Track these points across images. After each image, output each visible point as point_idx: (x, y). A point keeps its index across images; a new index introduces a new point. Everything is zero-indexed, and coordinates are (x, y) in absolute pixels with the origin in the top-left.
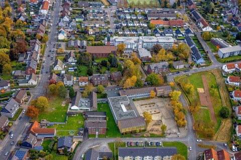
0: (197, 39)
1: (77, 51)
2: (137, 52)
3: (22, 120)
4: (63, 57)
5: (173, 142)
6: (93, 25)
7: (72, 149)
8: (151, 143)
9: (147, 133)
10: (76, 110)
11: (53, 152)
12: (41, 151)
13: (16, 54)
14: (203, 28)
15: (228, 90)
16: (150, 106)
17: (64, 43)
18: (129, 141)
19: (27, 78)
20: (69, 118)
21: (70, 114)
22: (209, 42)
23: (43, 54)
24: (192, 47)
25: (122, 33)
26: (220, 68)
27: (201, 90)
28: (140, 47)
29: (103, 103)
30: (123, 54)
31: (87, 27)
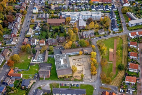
0: (118, 13)
1: (42, 21)
2: (78, 22)
3: (5, 67)
4: (34, 25)
5: (86, 85)
6: (55, 2)
7: (29, 86)
8: (74, 85)
9: (73, 78)
10: (35, 62)
11: (19, 88)
12: (12, 87)
13: (6, 24)
14: (124, 4)
15: (128, 50)
16: (78, 60)
17: (36, 15)
18: (62, 83)
19: (11, 40)
20: (31, 67)
21: (32, 64)
22: (125, 15)
23: (23, 23)
24: (113, 19)
25: (71, 8)
26: (127, 34)
27: (111, 50)
28: (81, 18)
29: (51, 58)
30: (69, 24)
31: (51, 3)
